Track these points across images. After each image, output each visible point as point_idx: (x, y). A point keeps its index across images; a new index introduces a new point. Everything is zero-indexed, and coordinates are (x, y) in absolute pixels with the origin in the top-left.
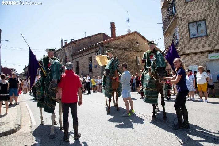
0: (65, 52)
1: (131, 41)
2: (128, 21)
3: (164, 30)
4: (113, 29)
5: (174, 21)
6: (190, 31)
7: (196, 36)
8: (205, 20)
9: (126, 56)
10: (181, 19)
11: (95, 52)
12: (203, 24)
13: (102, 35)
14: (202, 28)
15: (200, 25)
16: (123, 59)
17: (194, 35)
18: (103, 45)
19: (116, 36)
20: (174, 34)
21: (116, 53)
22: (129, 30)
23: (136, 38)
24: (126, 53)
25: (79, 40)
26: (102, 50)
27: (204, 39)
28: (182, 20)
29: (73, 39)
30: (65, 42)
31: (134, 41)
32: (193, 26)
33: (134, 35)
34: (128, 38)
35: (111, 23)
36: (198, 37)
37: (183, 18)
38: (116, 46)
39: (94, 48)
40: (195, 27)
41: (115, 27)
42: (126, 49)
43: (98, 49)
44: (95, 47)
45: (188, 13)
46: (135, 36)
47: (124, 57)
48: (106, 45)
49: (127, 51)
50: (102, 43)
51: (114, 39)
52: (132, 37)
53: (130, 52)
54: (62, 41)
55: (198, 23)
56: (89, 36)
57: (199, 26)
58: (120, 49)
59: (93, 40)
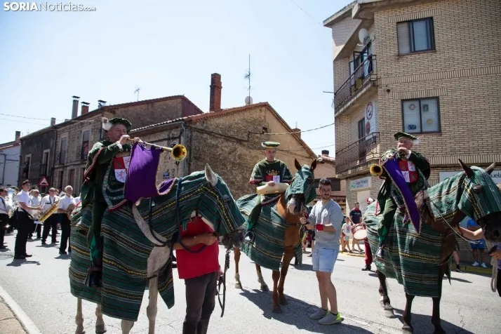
0: (84, 130)
1: (253, 122)
2: (248, 76)
3: (337, 109)
4: (216, 90)
5: (369, 90)
6: (405, 119)
7: (418, 130)
8: (437, 98)
9: (240, 157)
10: (387, 88)
11: (168, 139)
12: (432, 106)
13: (179, 100)
14: (431, 114)
15: (426, 107)
16: (233, 163)
17: (412, 127)
18: (191, 125)
19: (222, 108)
20: (364, 119)
21: (218, 147)
22: (249, 99)
23: (265, 117)
24: (241, 150)
25: (123, 105)
26: (187, 137)
27: (434, 138)
28: (389, 91)
29: (104, 102)
30: (83, 107)
31: (260, 125)
32: (412, 107)
33: (261, 110)
34: (247, 115)
35: (212, 75)
36: (421, 133)
37: (390, 87)
38: (220, 132)
39: (166, 130)
40: (416, 111)
41: (222, 85)
42: (240, 141)
43: (176, 133)
44: (171, 128)
45: (402, 79)
46: (263, 114)
47: (235, 159)
48: (199, 125)
49: (244, 146)
50: (190, 121)
51: (216, 114)
52: (256, 114)
53: (251, 148)
54: (75, 103)
55: (423, 103)
56: (150, 100)
57: (424, 111)
58: (228, 138)
59: (159, 110)
